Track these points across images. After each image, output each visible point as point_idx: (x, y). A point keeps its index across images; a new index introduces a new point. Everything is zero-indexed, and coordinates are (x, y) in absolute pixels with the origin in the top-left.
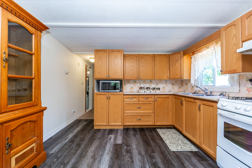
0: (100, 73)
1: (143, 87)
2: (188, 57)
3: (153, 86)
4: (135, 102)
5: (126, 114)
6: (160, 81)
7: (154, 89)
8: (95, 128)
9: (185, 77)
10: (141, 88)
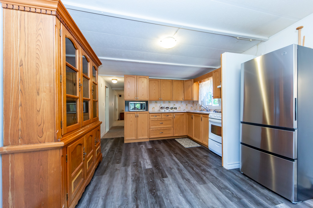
0: (129, 95)
1: (164, 107)
2: (197, 84)
3: (171, 105)
4: (159, 119)
5: (151, 129)
6: (177, 101)
7: (172, 108)
8: (125, 142)
9: (195, 99)
10: (162, 108)
